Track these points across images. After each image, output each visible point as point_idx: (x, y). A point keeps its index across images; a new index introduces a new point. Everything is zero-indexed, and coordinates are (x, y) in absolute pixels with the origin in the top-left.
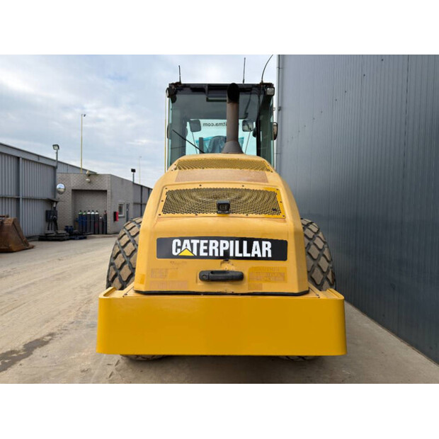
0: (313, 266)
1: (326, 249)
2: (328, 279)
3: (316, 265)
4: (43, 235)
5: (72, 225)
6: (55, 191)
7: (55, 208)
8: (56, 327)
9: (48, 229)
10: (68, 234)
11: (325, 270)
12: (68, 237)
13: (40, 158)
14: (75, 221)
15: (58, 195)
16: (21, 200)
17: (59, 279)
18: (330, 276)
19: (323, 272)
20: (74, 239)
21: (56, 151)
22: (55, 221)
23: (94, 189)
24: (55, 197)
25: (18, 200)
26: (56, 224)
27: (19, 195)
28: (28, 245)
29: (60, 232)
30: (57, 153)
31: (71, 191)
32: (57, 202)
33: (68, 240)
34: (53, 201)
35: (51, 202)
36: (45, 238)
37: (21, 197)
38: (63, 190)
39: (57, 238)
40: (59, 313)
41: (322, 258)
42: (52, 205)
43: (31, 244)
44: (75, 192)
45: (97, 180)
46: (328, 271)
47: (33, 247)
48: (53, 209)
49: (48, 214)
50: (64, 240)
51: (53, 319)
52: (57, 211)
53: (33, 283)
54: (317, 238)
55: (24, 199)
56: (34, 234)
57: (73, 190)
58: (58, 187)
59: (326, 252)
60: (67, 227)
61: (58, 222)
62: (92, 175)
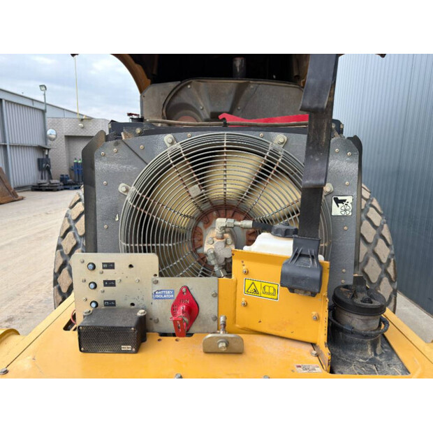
0: (367, 253)
1: (385, 226)
2: (388, 275)
3: (371, 252)
4: (36, 185)
5: (67, 174)
6: (46, 138)
7: (47, 156)
8: (20, 308)
9: (42, 178)
10: (62, 184)
11: (384, 261)
12: (62, 187)
13: (34, 102)
14: (71, 170)
15: (49, 142)
16: (8, 147)
17: (40, 238)
18: (391, 270)
19: (380, 262)
20: (68, 189)
21: (43, 92)
22: (48, 169)
23: (88, 135)
24: (46, 144)
25: (5, 146)
26: (50, 173)
27: (5, 142)
28: (17, 196)
29: (53, 181)
30: (44, 95)
31: (64, 137)
32: (49, 150)
33: (62, 190)
34: (45, 149)
35: (41, 149)
36: (38, 188)
37: (8, 144)
38: (54, 136)
39: (50, 188)
40: (29, 286)
41: (381, 241)
42: (43, 152)
43: (20, 195)
44: (69, 138)
45: (90, 125)
46: (389, 261)
47: (22, 199)
48: (45, 157)
49: (40, 162)
50: (58, 190)
51: (19, 295)
52: (49, 160)
53: (10, 244)
54: (371, 209)
55: (12, 146)
56: (26, 184)
57: (66, 136)
58: (48, 133)
59: (386, 232)
60: (62, 175)
61: (51, 170)
62: (85, 120)
